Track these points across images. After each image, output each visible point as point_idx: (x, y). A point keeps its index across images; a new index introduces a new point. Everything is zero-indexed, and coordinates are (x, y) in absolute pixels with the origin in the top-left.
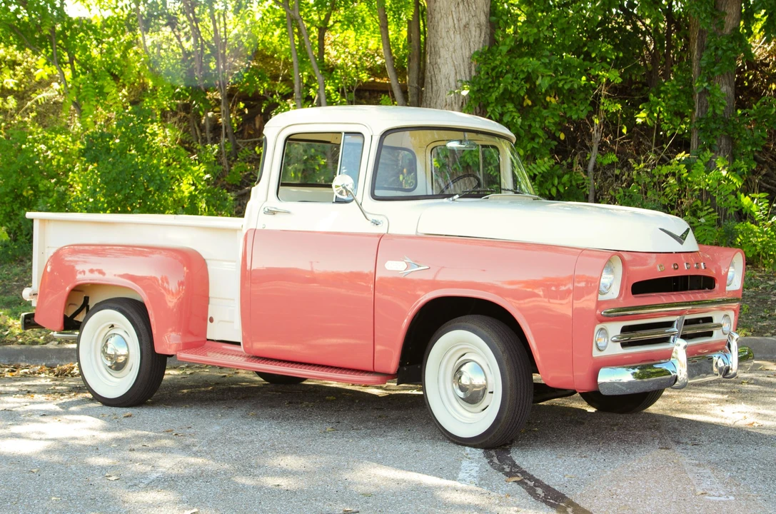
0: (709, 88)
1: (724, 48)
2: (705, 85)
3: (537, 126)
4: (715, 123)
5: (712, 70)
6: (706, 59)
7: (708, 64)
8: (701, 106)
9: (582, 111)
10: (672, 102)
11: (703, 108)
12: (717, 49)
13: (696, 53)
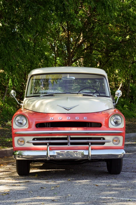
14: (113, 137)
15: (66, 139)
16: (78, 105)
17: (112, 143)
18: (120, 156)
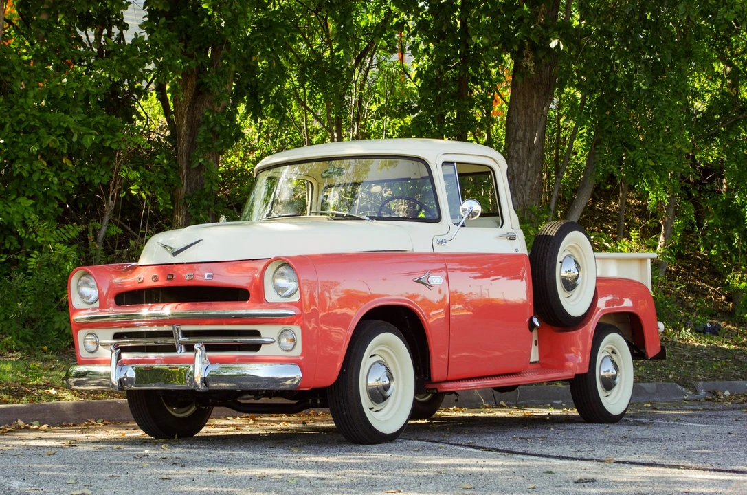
0: (204, 164)
1: (223, 125)
2: (201, 160)
3: (56, 189)
4: (206, 200)
5: (210, 146)
6: (203, 134)
7: (205, 140)
8: (190, 183)
9: (103, 176)
10: (163, 176)
11: (193, 185)
12: (215, 125)
13: (185, 128)
14: (280, 328)
15: (169, 334)
16: (200, 241)
17: (276, 344)
18: (288, 382)
